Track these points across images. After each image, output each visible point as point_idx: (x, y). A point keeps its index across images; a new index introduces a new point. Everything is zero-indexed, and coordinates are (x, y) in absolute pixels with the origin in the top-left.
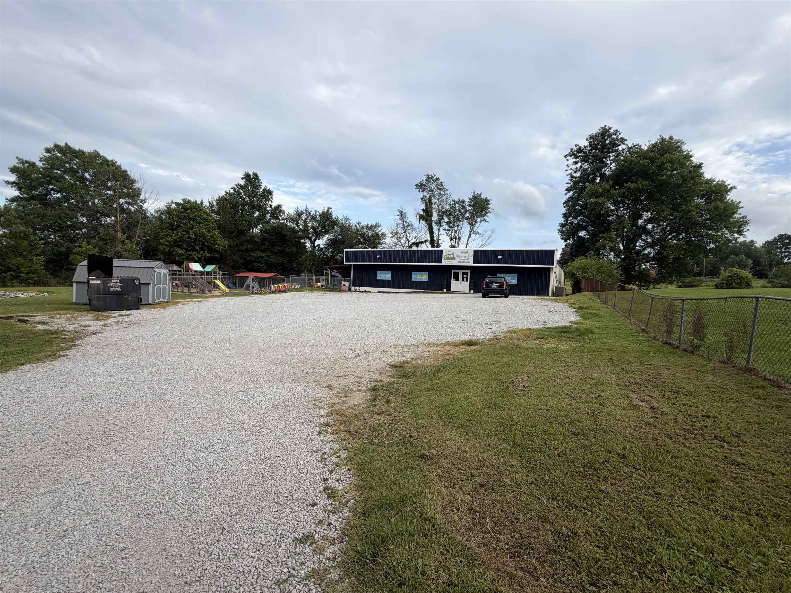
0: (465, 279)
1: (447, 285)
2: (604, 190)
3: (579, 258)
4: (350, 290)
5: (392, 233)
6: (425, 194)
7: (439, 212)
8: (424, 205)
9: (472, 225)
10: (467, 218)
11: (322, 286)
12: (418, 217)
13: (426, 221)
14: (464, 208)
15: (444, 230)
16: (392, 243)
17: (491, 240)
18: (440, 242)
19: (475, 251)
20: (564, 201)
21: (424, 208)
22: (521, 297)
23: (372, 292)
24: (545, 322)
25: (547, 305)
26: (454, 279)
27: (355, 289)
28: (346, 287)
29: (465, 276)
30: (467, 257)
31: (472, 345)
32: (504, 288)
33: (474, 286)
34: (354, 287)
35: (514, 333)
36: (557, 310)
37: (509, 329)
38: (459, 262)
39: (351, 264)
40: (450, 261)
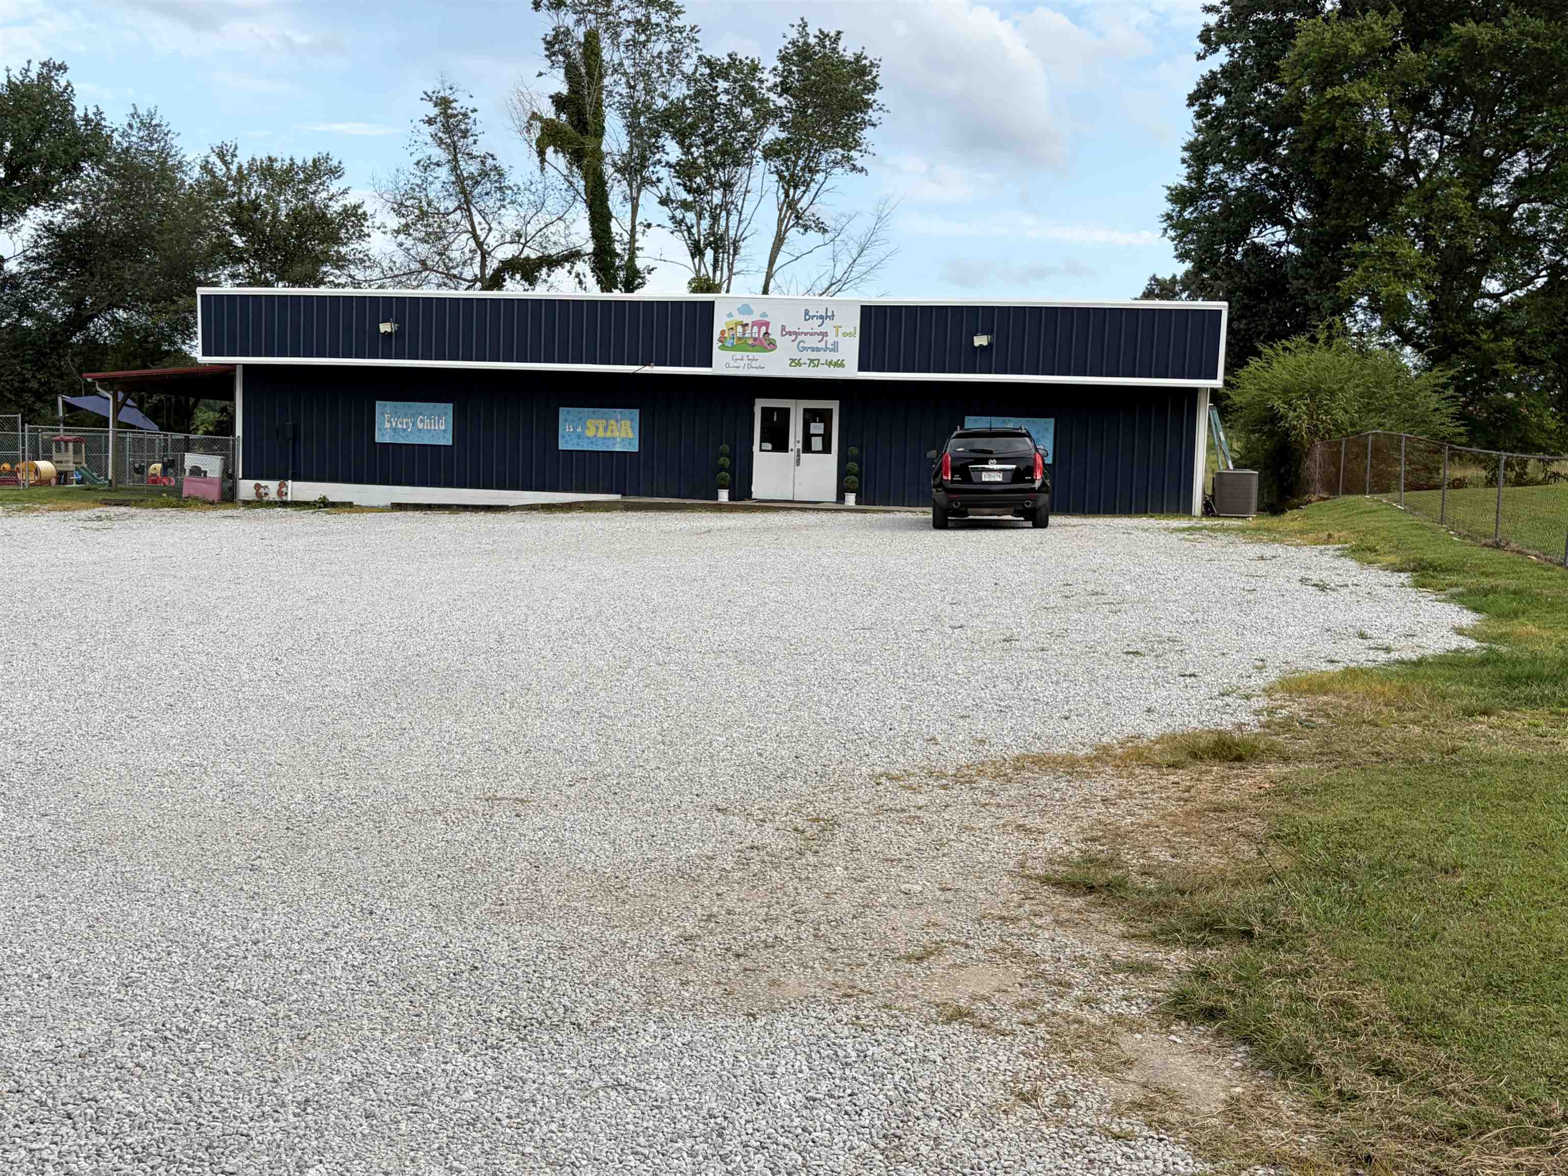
0: (817, 443)
1: (731, 470)
2: (1370, 48)
3: (1278, 346)
4: (228, 497)
5: (399, 209)
6: (568, 19)
7: (636, 114)
8: (560, 73)
9: (790, 182)
10: (770, 153)
11: (62, 477)
12: (536, 133)
13: (576, 157)
14: (750, 96)
15: (665, 202)
16: (400, 257)
17: (872, 255)
18: (640, 264)
19: (867, 311)
20: (1192, 88)
21: (564, 89)
22: (1101, 522)
23: (361, 509)
24: (1363, 636)
25: (1262, 558)
26: (763, 440)
27: (258, 494)
28: (211, 482)
29: (817, 428)
30: (831, 339)
31: (1239, 758)
32: (1037, 484)
33: (859, 475)
34: (251, 483)
35: (1325, 694)
36: (1338, 580)
37: (1272, 675)
38: (795, 362)
39: (234, 366)
40: (751, 355)
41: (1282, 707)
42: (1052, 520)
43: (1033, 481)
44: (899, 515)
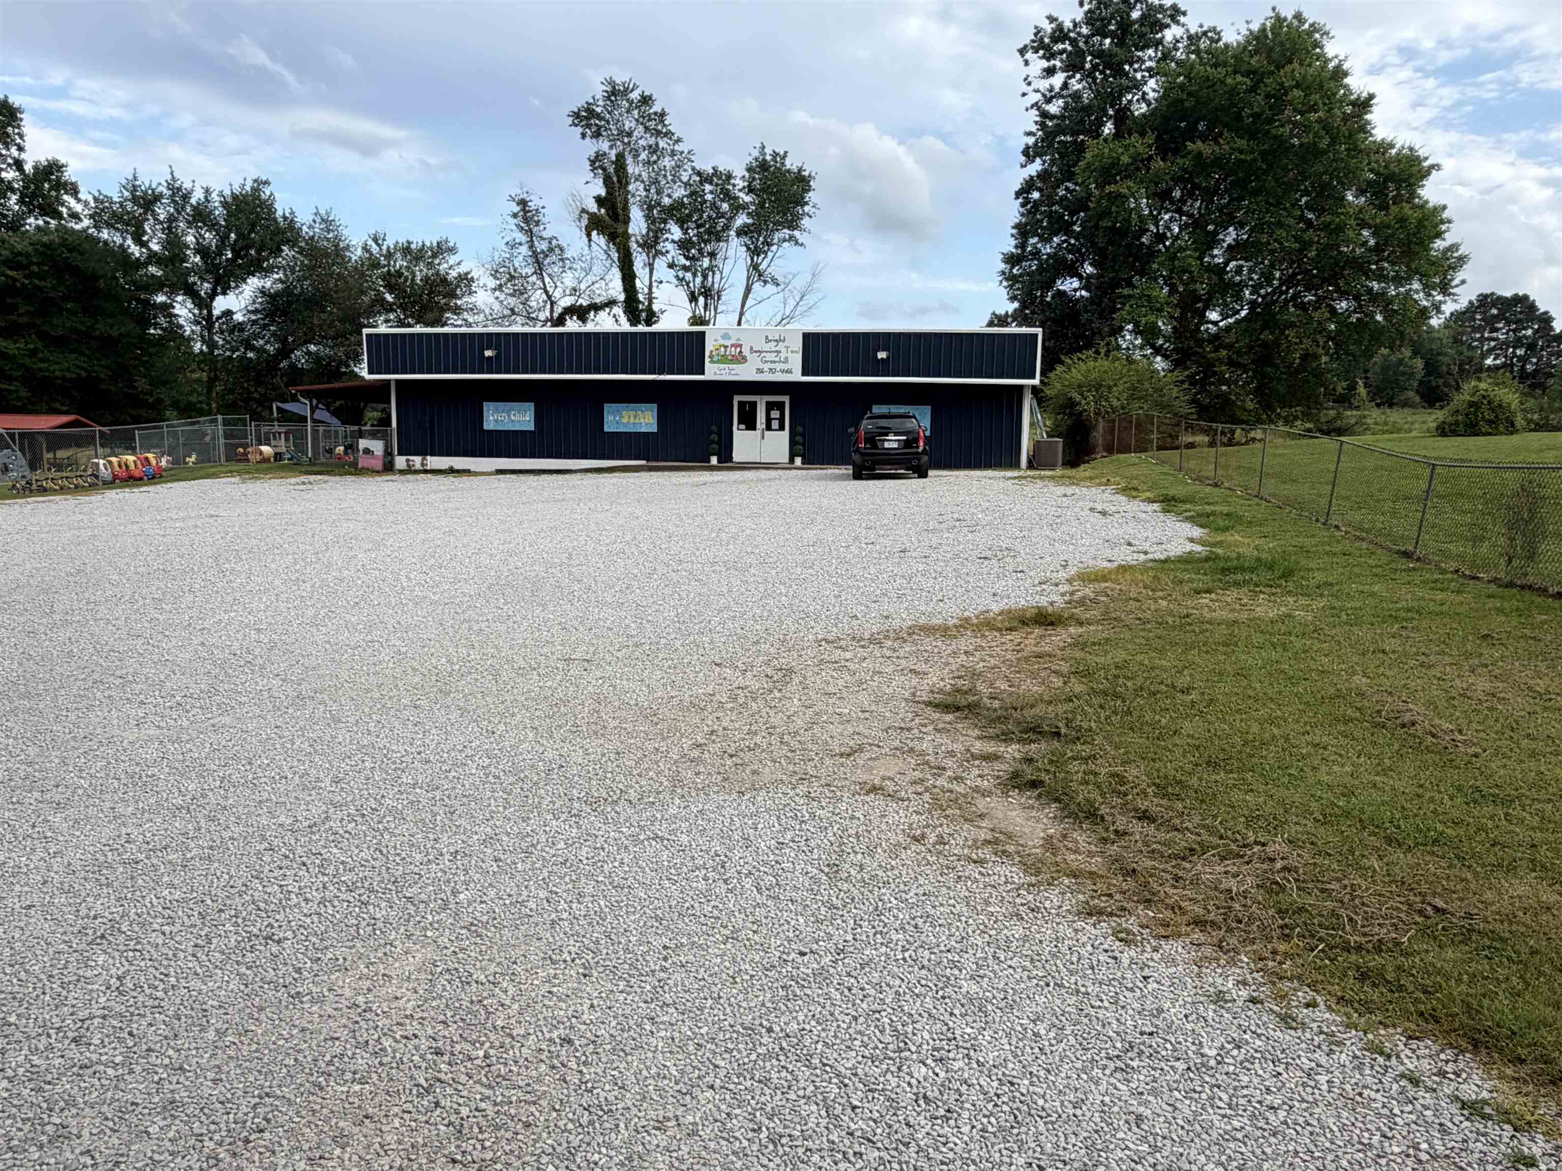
0: (775, 424)
1: (719, 443)
2: (1135, 158)
3: (1075, 357)
4: (388, 468)
5: (495, 274)
6: (604, 145)
7: (650, 208)
8: (600, 182)
9: (755, 252)
10: (740, 233)
11: (278, 456)
12: (585, 222)
13: (612, 237)
14: (727, 196)
15: (671, 266)
16: (497, 307)
17: (809, 300)
18: (656, 308)
19: (807, 337)
20: (1018, 187)
21: (603, 193)
22: (962, 473)
23: (476, 474)
24: (1130, 544)
25: (1065, 495)
26: (740, 423)
27: (408, 465)
28: (376, 458)
29: (775, 414)
30: (783, 356)
31: (1052, 624)
32: (921, 449)
33: (803, 445)
34: (404, 458)
35: (1106, 581)
36: (1114, 509)
37: (1072, 571)
38: (760, 371)
39: (389, 381)
40: (731, 366)
41: (1079, 591)
42: (931, 473)
43: (918, 447)
44: (830, 471)
